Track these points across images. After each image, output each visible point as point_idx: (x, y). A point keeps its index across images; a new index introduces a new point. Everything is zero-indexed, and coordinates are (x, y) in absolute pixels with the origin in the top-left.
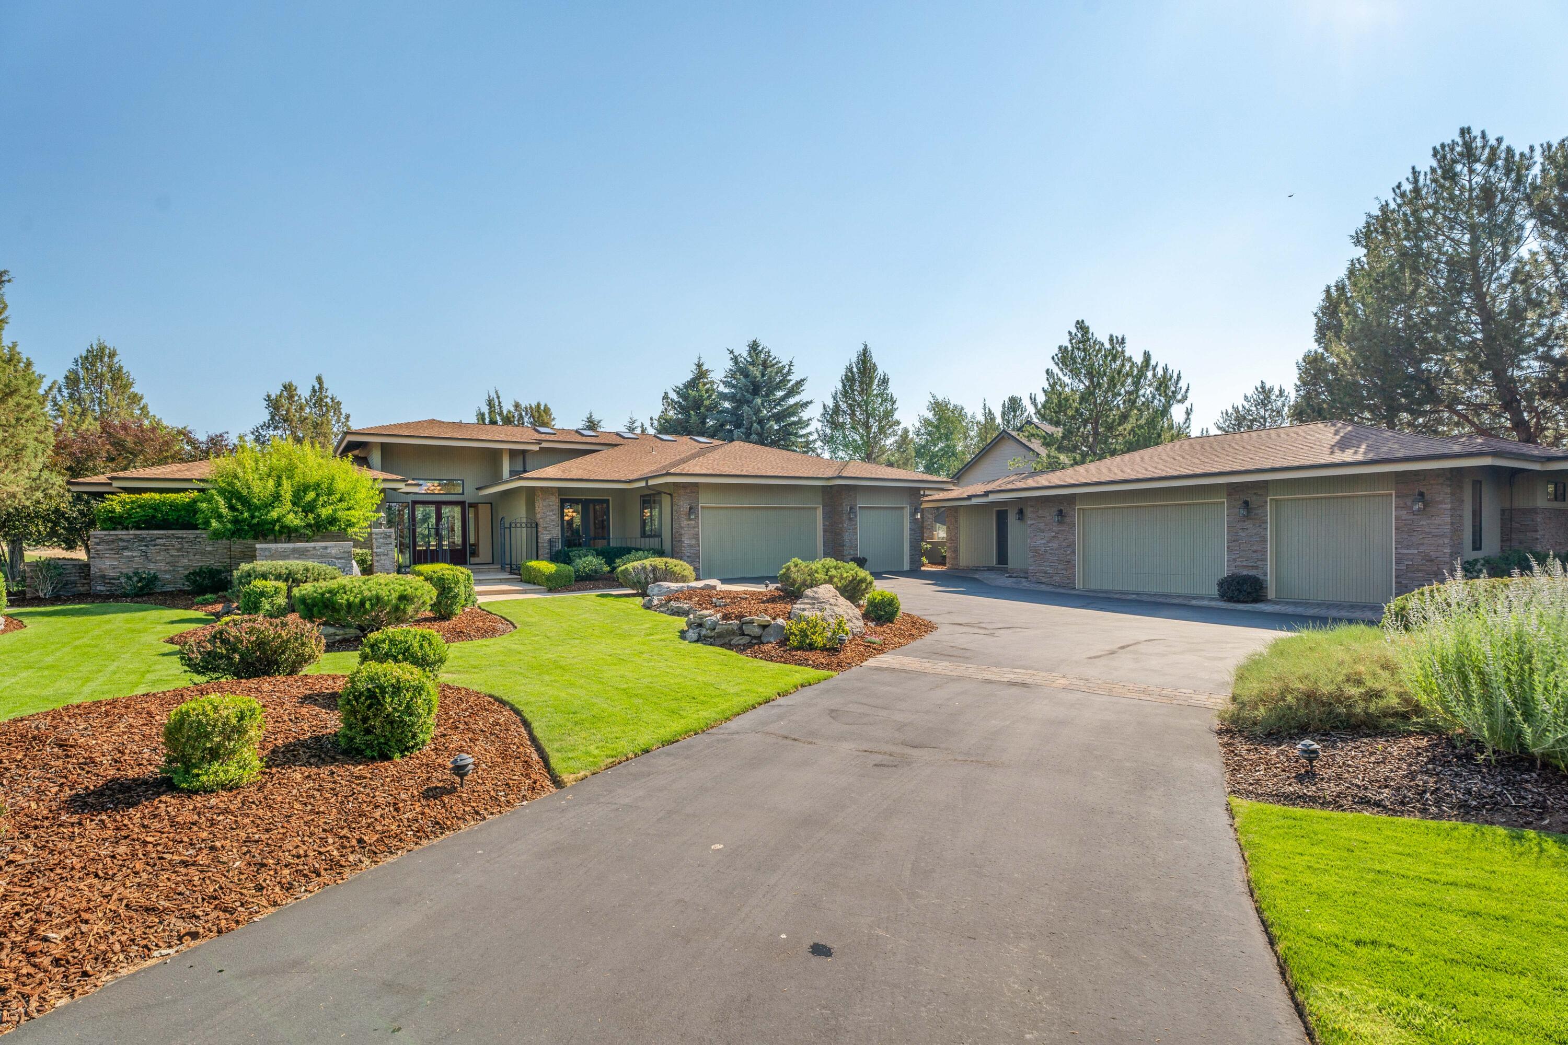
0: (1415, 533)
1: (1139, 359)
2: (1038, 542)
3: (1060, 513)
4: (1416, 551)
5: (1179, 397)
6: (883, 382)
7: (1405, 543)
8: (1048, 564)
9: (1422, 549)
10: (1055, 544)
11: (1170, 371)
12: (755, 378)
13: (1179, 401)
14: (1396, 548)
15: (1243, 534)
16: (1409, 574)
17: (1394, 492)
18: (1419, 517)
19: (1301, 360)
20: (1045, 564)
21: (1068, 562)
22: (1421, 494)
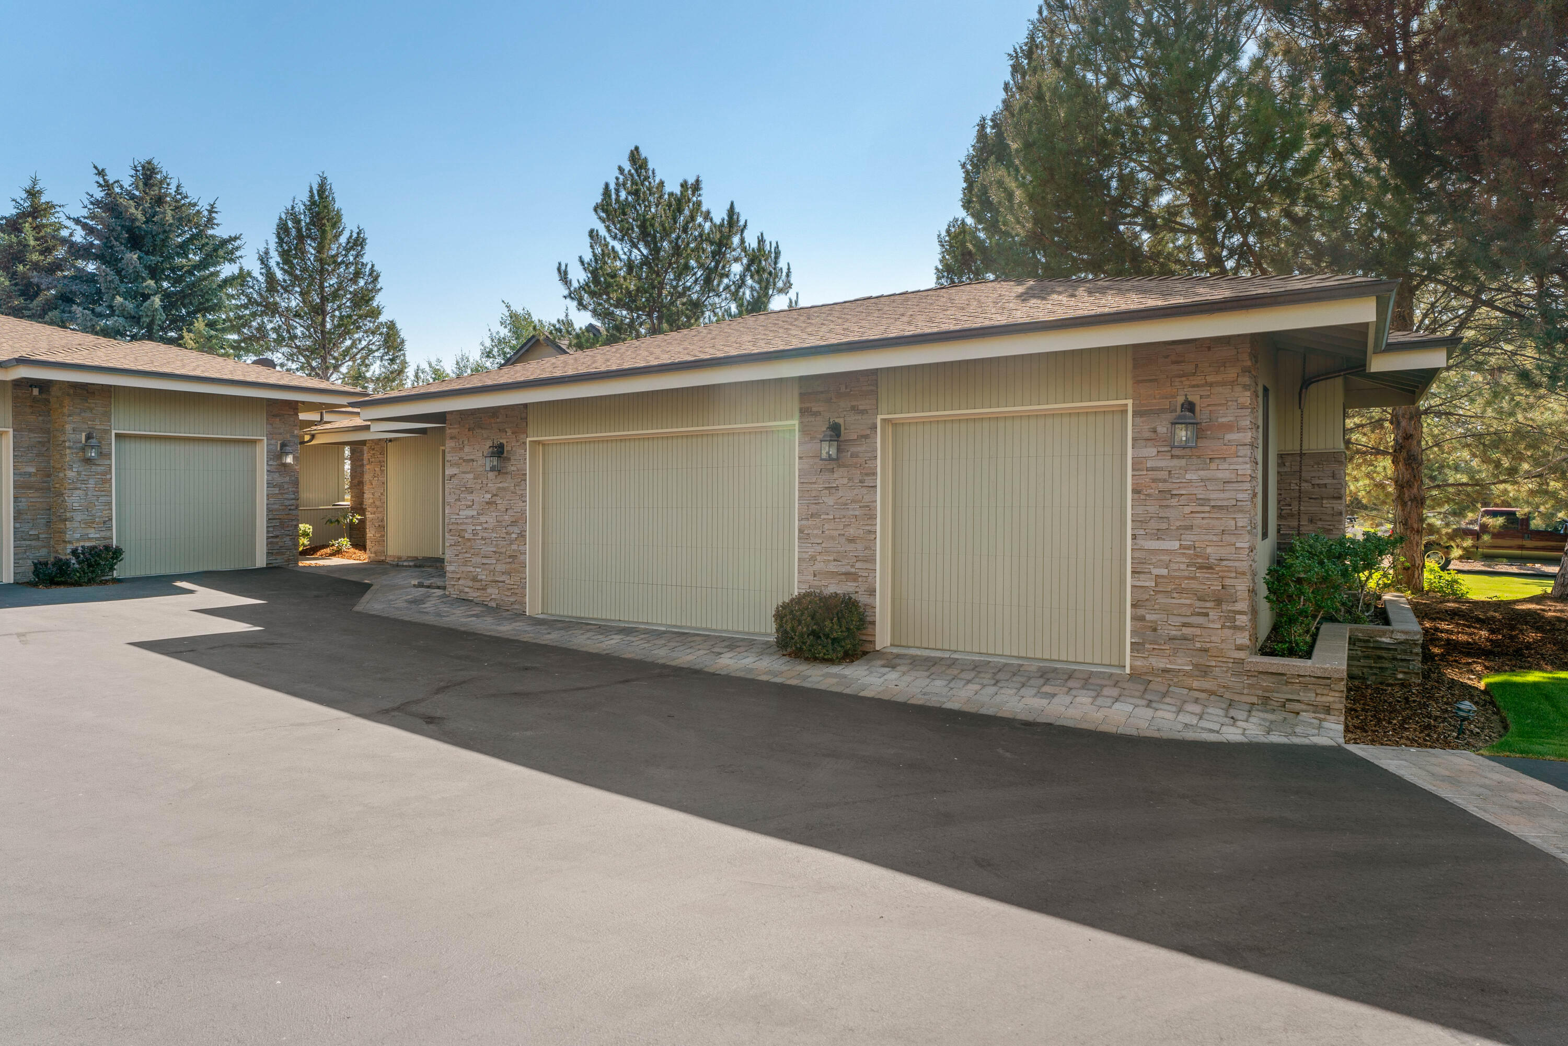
0: (1174, 502)
1: (719, 215)
2: (464, 513)
3: (499, 451)
4: (1175, 545)
5: (780, 284)
6: (355, 244)
7: (1153, 524)
8: (478, 560)
9: (1188, 539)
10: (490, 519)
11: (767, 243)
12: (134, 220)
13: (781, 291)
14: (1134, 537)
15: (830, 501)
16: (1162, 599)
17: (1130, 402)
18: (1183, 462)
19: (944, 233)
20: (476, 560)
21: (513, 557)
22: (1190, 407)
